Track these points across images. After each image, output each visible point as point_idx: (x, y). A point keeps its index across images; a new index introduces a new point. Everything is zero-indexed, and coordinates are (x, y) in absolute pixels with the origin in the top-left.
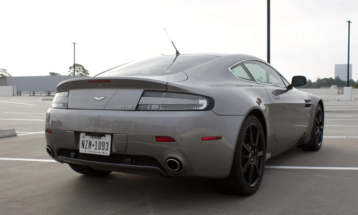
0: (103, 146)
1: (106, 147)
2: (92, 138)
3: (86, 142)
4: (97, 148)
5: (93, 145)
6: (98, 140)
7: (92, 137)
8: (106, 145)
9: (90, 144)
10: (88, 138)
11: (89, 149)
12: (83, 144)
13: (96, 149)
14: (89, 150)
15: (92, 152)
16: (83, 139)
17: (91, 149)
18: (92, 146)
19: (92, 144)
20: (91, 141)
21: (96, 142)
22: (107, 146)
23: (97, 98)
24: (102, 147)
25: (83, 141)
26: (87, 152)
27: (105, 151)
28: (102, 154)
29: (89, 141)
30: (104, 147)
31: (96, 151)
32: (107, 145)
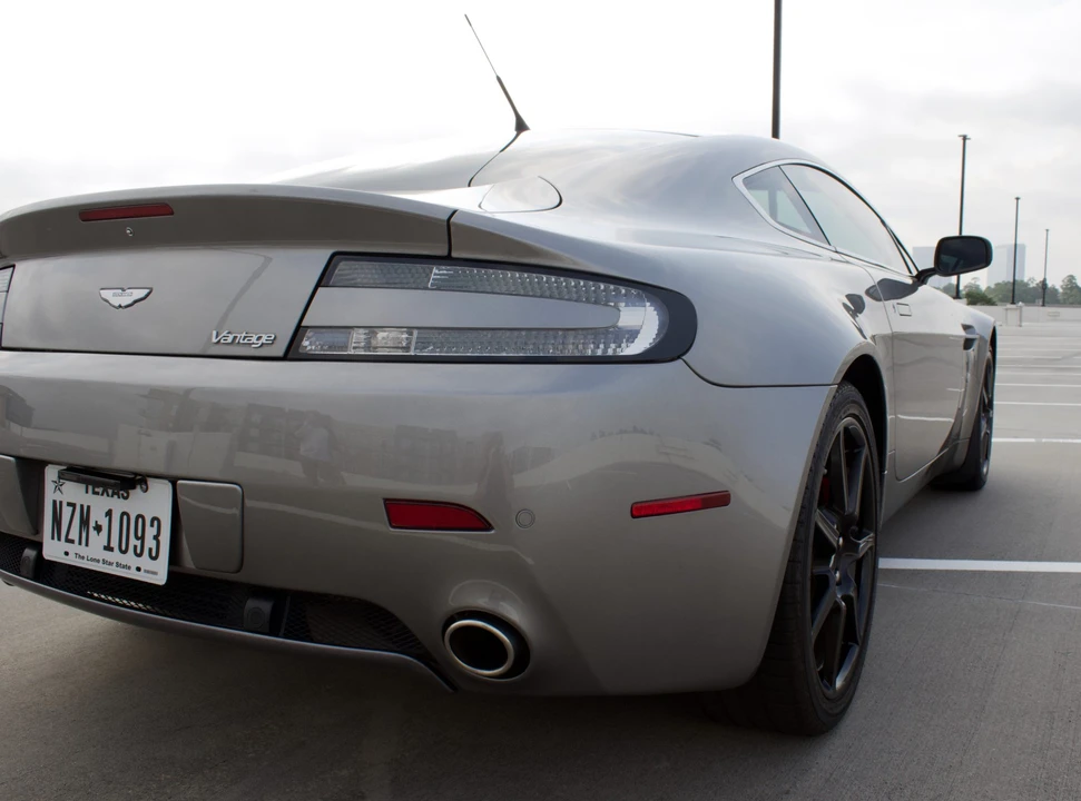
0: (140, 535)
1: (150, 543)
2: (95, 493)
3: (67, 512)
4: (115, 543)
5: (98, 528)
6: (118, 505)
7: (90, 488)
8: (150, 532)
9: (85, 522)
10: (74, 492)
11: (80, 543)
12: (57, 521)
13: (108, 548)
14: (82, 550)
15: (93, 560)
16: (58, 497)
17: (87, 545)
18: (93, 533)
19: (92, 524)
20: (89, 507)
21: (109, 513)
22: (156, 537)
23: (114, 295)
24: (133, 541)
25: (55, 502)
26: (72, 561)
27: (145, 561)
28: (132, 574)
29: (82, 506)
30: (142, 539)
31: (108, 556)
32: (154, 531)
